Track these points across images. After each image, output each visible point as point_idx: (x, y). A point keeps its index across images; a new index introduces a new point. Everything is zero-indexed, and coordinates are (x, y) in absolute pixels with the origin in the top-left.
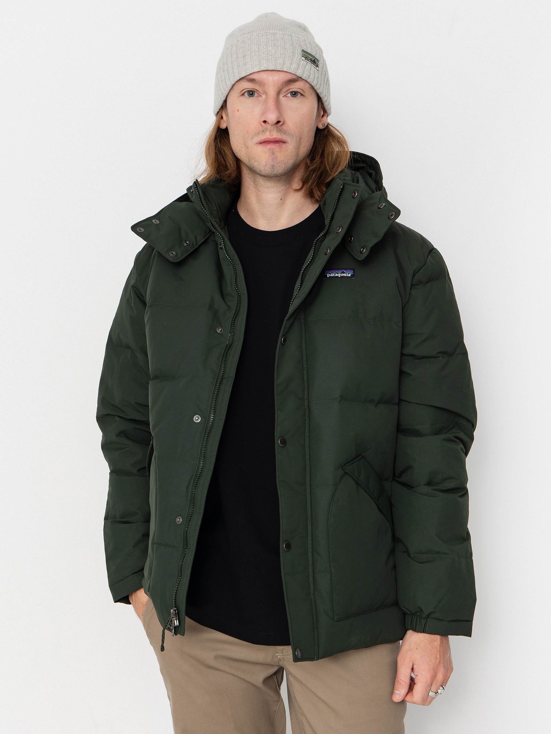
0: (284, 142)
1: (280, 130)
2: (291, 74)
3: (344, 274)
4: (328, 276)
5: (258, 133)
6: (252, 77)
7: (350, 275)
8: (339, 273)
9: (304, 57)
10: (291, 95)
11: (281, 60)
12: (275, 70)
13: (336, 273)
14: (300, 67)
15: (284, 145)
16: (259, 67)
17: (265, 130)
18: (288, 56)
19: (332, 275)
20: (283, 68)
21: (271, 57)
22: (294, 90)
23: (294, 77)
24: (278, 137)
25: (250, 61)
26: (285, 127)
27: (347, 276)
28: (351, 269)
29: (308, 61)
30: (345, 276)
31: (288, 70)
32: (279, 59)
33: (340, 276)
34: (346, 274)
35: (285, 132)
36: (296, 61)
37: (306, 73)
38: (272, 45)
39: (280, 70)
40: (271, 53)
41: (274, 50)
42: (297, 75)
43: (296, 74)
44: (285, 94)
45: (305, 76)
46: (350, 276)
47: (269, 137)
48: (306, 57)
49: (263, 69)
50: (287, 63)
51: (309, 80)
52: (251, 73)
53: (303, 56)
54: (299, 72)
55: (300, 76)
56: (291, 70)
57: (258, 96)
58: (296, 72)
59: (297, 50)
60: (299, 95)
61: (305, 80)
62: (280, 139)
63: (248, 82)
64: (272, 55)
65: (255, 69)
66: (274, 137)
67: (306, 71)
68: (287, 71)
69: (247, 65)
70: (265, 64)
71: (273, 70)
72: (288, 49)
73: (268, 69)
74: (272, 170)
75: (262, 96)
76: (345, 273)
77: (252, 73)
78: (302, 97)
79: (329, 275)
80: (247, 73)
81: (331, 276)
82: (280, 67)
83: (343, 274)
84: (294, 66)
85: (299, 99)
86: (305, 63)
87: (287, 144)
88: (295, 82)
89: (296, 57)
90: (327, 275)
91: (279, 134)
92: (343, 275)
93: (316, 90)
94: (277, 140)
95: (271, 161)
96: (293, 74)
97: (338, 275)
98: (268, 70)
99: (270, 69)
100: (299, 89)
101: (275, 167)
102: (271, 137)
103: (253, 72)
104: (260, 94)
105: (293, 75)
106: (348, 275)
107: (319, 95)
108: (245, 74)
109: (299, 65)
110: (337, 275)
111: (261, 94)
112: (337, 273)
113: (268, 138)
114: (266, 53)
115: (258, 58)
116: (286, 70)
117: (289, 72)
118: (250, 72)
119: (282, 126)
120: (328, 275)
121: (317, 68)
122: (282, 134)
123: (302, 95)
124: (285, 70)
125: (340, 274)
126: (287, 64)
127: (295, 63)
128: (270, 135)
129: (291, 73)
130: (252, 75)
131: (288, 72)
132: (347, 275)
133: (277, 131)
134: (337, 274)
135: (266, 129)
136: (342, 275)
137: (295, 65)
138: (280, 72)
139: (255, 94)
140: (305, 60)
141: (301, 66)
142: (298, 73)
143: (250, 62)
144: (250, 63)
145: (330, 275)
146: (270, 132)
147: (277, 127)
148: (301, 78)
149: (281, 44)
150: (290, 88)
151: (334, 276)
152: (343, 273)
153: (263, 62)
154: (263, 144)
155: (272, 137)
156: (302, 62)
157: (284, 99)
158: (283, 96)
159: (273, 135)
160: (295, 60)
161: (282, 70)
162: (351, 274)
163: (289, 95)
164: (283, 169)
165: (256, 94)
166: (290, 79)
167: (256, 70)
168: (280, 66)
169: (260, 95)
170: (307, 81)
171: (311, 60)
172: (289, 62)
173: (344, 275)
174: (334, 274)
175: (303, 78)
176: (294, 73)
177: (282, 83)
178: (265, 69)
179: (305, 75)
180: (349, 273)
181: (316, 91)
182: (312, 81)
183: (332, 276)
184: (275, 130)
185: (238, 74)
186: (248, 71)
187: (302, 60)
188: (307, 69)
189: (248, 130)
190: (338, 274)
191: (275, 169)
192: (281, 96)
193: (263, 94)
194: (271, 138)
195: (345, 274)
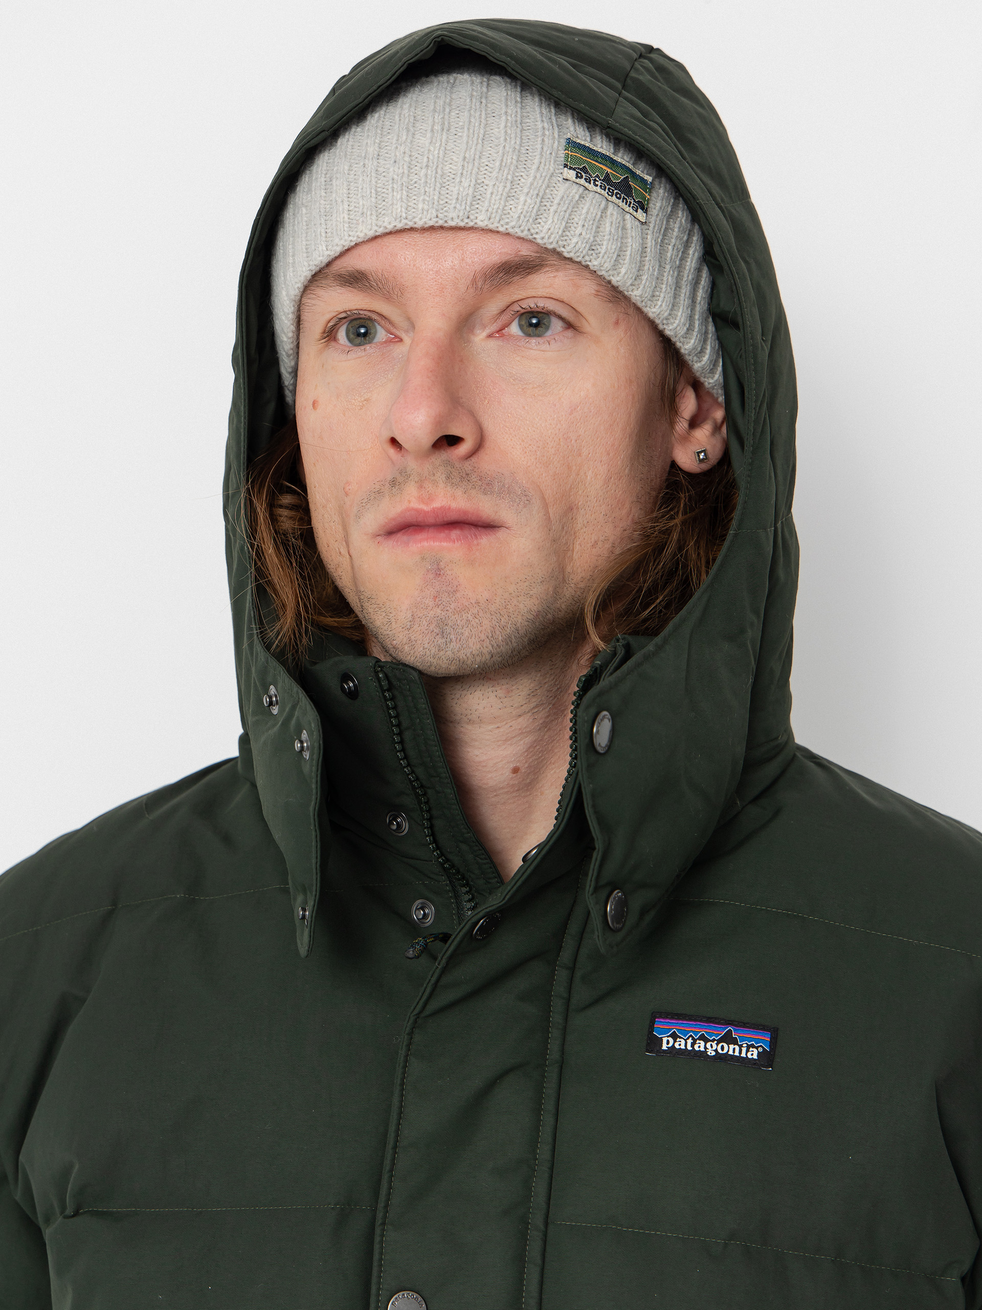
0: (488, 526)
1: (465, 477)
2: (508, 241)
3: (732, 1046)
4: (664, 1047)
5: (379, 492)
6: (354, 262)
7: (754, 1054)
8: (713, 1040)
9: (574, 169)
10: (521, 326)
11: (466, 185)
12: (442, 228)
13: (700, 1039)
14: (552, 209)
15: (485, 540)
16: (374, 217)
17: (400, 479)
18: (498, 164)
19: (680, 1044)
20: (472, 217)
21: (426, 175)
22: (531, 304)
23: (526, 251)
24: (454, 505)
25: (346, 199)
26: (486, 462)
27: (743, 1055)
28: (763, 1028)
29: (591, 186)
30: (733, 1057)
31: (496, 225)
32: (458, 180)
33: (716, 1051)
34: (740, 1046)
35: (487, 485)
36: (532, 184)
37: (578, 232)
38: (436, 127)
39: (462, 224)
40: (425, 160)
41: (438, 145)
42: (539, 241)
43: (531, 237)
44: (494, 327)
45: (572, 246)
46: (755, 1057)
47: (415, 505)
48: (584, 169)
49: (390, 227)
50: (489, 192)
51: (596, 263)
52: (347, 244)
53: (566, 166)
54: (547, 227)
55: (550, 247)
56: (507, 223)
57: (389, 341)
58: (532, 231)
59: (543, 140)
60: (556, 325)
61: (579, 263)
62: (465, 513)
63: (342, 285)
64: (427, 166)
65: (360, 227)
66: (437, 504)
67: (581, 223)
68: (491, 227)
69: (335, 215)
70: (399, 204)
71: (432, 228)
72: (502, 139)
73: (411, 224)
74: (441, 641)
75: (401, 340)
76: (735, 1042)
77: (353, 244)
78: (569, 333)
79: (668, 1042)
80: (335, 248)
81: (677, 1046)
82: (461, 214)
83: (726, 1046)
84: (523, 203)
85: (552, 342)
86: (576, 191)
87: (501, 534)
88: (529, 273)
89: (534, 167)
90: (661, 1039)
91: (459, 492)
92: (725, 1051)
93: (640, 304)
94: (453, 517)
95: (430, 604)
96: (519, 238)
97: (706, 1048)
98: (412, 229)
99: (420, 224)
100: (554, 302)
101: (448, 629)
102: (425, 508)
103: (355, 240)
104: (394, 331)
105: (518, 245)
106: (747, 1051)
107: (661, 327)
108: (329, 253)
109: (543, 199)
110: (700, 1046)
111: (398, 333)
112: (702, 1037)
113: (413, 509)
114: (407, 159)
115: (373, 182)
116: (486, 223)
117: (501, 229)
118: (342, 242)
119: (474, 459)
120: (665, 1040)
121: (640, 214)
122: (473, 492)
123: (569, 325)
124: (481, 224)
125: (714, 1044)
126: (488, 196)
127: (526, 190)
128: (421, 499)
129: (508, 234)
130: (355, 252)
131: (498, 232)
132: (744, 1050)
133: (448, 478)
134: (702, 1043)
135: (403, 472)
136: (722, 1048)
137: (529, 201)
138: (462, 234)
139: (376, 332)
140: (578, 180)
141: (556, 201)
142: (542, 235)
143: (346, 204)
144: (346, 207)
145: (675, 1041)
146: (421, 487)
147: (448, 463)
148: (554, 252)
149: (470, 122)
150: (516, 297)
151: (689, 1048)
152: (728, 1039)
153: (390, 195)
154: (399, 535)
155: (427, 504)
156: (562, 188)
157: (493, 344)
158: (490, 336)
159: (431, 499)
160: (531, 179)
161: (471, 224)
162: (760, 1050)
163: (515, 329)
164: (483, 637)
165: (381, 334)
166: (505, 263)
167: (365, 231)
168: (458, 206)
169: (396, 337)
170: (587, 267)
171: (607, 179)
172: (500, 189)
173: (731, 1049)
174: (690, 1041)
175: (566, 255)
176: (520, 234)
177: (474, 281)
178: (400, 226)
179: (575, 240)
180: (753, 1046)
181: (638, 310)
182: (607, 265)
183: (683, 1047)
184: (440, 477)
185: (305, 255)
186: (337, 240)
187: (561, 179)
188: (583, 217)
189: (348, 483)
190: (706, 1041)
191: (452, 637)
192: (479, 337)
193: (407, 331)
194: (426, 513)
195: (737, 1048)
